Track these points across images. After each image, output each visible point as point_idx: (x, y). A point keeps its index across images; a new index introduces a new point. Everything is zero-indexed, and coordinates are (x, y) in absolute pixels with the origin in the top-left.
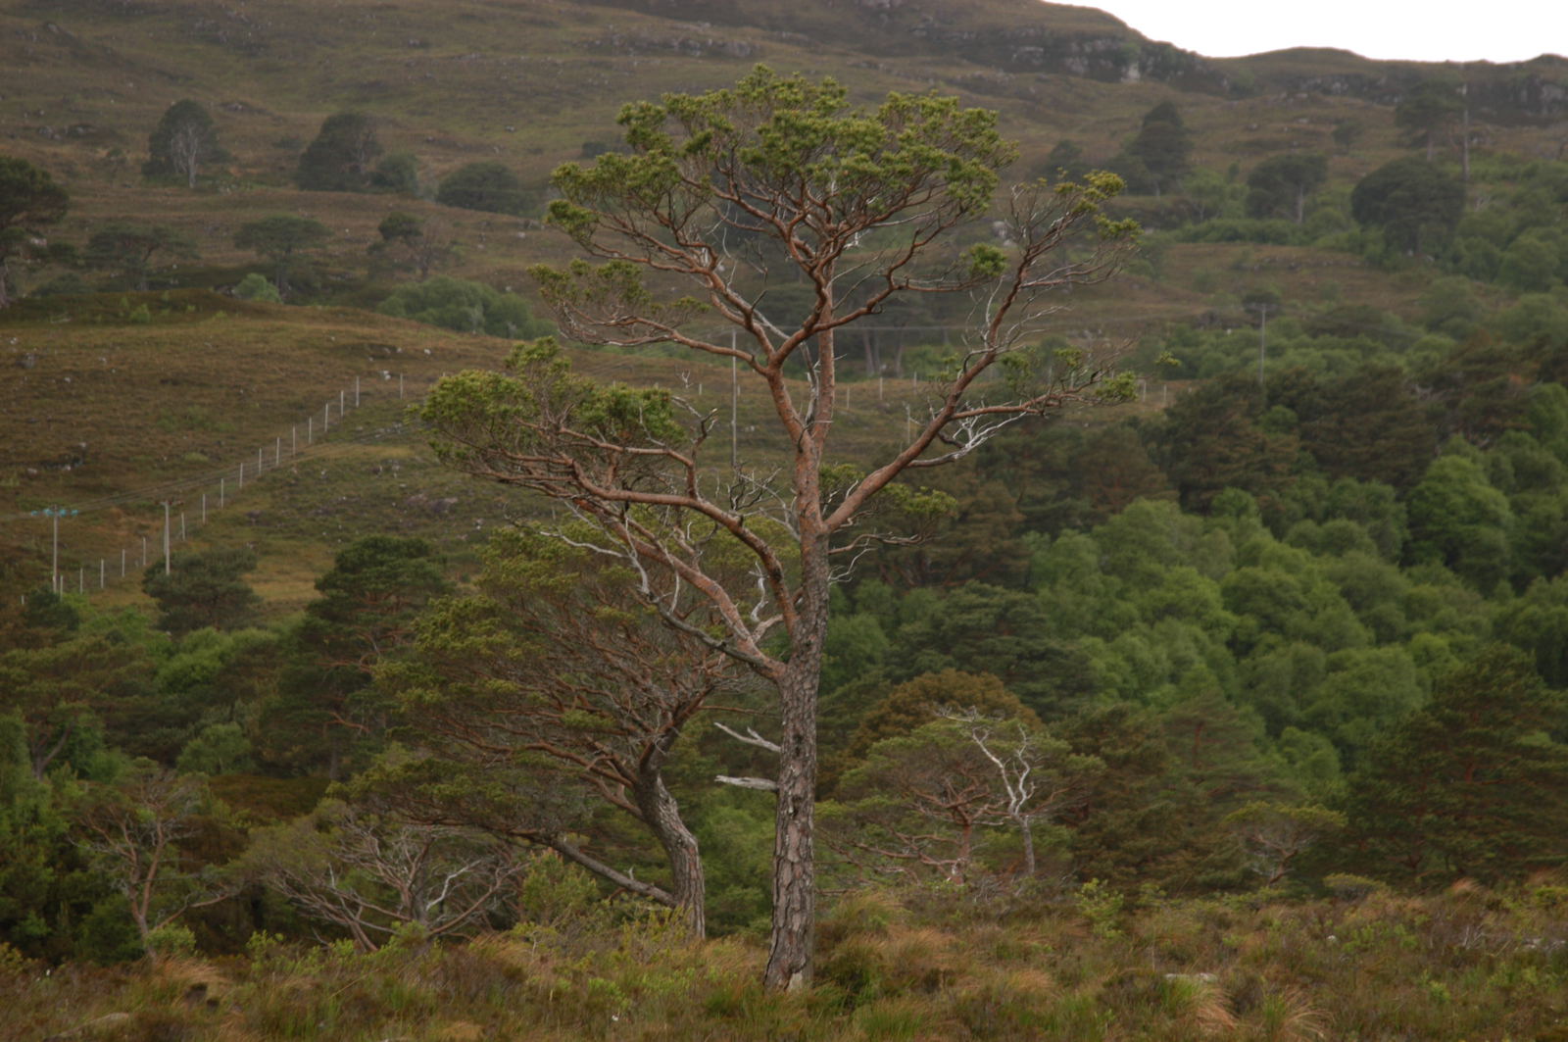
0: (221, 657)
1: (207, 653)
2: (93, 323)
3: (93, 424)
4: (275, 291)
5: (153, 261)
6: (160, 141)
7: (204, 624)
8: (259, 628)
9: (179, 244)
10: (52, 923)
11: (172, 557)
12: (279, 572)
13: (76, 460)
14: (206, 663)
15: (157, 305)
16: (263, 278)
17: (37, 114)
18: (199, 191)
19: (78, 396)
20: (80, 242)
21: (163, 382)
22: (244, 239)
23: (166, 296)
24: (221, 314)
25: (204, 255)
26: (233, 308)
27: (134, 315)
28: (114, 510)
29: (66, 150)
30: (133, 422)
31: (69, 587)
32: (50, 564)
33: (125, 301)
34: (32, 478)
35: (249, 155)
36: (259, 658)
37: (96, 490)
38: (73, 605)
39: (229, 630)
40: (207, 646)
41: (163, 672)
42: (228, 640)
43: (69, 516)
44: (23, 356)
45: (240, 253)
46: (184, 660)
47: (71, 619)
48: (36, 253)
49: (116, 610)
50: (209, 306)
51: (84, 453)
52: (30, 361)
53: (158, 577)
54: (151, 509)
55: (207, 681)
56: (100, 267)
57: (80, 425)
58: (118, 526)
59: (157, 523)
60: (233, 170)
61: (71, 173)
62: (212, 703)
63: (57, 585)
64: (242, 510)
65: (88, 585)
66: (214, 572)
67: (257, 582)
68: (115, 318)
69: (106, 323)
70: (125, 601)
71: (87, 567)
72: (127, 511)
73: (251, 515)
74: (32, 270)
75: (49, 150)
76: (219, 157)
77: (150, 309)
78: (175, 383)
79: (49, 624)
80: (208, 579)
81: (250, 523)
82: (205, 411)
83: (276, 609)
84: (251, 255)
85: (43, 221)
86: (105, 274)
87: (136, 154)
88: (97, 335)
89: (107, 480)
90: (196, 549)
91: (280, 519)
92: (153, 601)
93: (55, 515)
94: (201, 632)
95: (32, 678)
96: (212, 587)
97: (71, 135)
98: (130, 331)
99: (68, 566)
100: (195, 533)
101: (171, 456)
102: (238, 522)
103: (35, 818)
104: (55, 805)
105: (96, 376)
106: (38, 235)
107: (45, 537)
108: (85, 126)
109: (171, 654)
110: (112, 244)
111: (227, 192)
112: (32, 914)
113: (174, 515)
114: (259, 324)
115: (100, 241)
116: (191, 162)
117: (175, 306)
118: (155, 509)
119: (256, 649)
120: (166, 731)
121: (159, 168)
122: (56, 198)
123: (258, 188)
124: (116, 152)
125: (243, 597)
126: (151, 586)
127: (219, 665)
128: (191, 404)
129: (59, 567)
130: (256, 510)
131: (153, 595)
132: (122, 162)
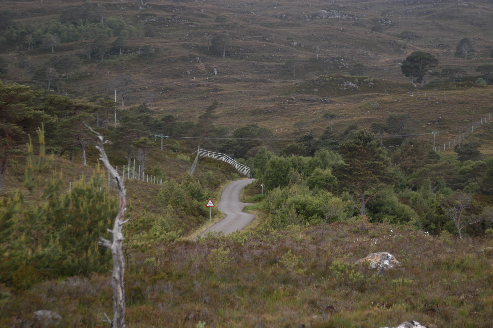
0: (473, 167)
1: (469, 166)
2: (443, 90)
3: (443, 113)
4: (485, 82)
5: (457, 75)
6: (459, 48)
7: (468, 159)
8: (482, 160)
9: (463, 71)
10: (437, 226)
11: (461, 144)
12: (486, 147)
13: (439, 121)
14: (469, 168)
15: (458, 85)
16: (482, 79)
17: (431, 42)
18: (468, 59)
19: (440, 107)
20: (440, 71)
21: (459, 103)
22: (478, 70)
23: (460, 83)
24: (473, 87)
25: (468, 74)
26: (475, 86)
27: (453, 88)
28: (447, 133)
29: (437, 50)
30: (452, 112)
31: (437, 150)
32: (433, 145)
33: (451, 85)
34: (429, 125)
35: (479, 50)
36: (481, 167)
37: (443, 128)
38: (439, 154)
39: (475, 160)
40: (469, 164)
41: (459, 170)
42: (474, 163)
43: (438, 134)
44: (427, 97)
45: (477, 73)
46: (464, 167)
47: (438, 157)
48: (431, 74)
49: (448, 155)
50: (470, 85)
51: (441, 119)
52: (429, 98)
53: (458, 148)
54: (456, 132)
55: (469, 172)
56: (444, 77)
57: (440, 113)
58: (448, 136)
59: (457, 136)
60: (476, 54)
61: (438, 55)
62: (470, 177)
63: (434, 149)
64: (477, 133)
65: (441, 150)
66: (471, 147)
67: (480, 149)
68: (448, 89)
69: (446, 90)
70: (450, 153)
71: (441, 146)
72: (450, 133)
73: (479, 134)
74: (430, 78)
75: (433, 50)
76: (473, 51)
77: (456, 86)
78: (462, 103)
79: (433, 158)
80: (470, 149)
81: (479, 136)
82: (469, 110)
83: (485, 156)
84: (479, 73)
85: (432, 66)
86: (445, 78)
87: (453, 51)
88: (444, 92)
89: (446, 126)
90: (467, 142)
91: (486, 135)
92: (457, 154)
93: (434, 134)
94: (468, 161)
95: (431, 171)
96: (471, 151)
97: (439, 47)
98: (452, 91)
99: (437, 145)
100: (466, 138)
101: (460, 120)
102: (476, 136)
103: (433, 202)
104: (437, 200)
105: (444, 102)
106: (431, 70)
107: (432, 138)
108: (442, 45)
109: (461, 166)
110: (448, 71)
111: (474, 59)
112: (432, 224)
113: (461, 134)
114: (482, 90)
115: (445, 71)
116: (466, 52)
117: (462, 86)
118: (457, 133)
119: (481, 165)
120: (460, 183)
121: (459, 54)
122: (436, 61)
123: (481, 58)
124: (449, 50)
125: (477, 153)
126: (456, 150)
127: (472, 168)
128: (465, 108)
129: (435, 146)
130: (480, 133)
131: (457, 152)
132: (450, 52)
